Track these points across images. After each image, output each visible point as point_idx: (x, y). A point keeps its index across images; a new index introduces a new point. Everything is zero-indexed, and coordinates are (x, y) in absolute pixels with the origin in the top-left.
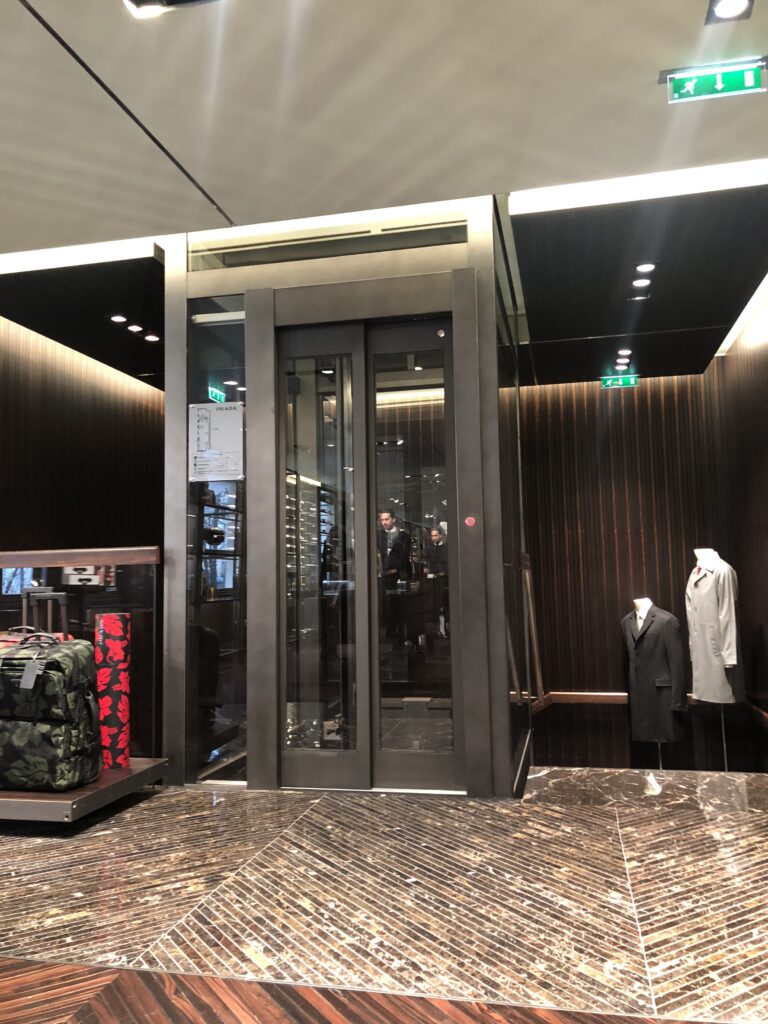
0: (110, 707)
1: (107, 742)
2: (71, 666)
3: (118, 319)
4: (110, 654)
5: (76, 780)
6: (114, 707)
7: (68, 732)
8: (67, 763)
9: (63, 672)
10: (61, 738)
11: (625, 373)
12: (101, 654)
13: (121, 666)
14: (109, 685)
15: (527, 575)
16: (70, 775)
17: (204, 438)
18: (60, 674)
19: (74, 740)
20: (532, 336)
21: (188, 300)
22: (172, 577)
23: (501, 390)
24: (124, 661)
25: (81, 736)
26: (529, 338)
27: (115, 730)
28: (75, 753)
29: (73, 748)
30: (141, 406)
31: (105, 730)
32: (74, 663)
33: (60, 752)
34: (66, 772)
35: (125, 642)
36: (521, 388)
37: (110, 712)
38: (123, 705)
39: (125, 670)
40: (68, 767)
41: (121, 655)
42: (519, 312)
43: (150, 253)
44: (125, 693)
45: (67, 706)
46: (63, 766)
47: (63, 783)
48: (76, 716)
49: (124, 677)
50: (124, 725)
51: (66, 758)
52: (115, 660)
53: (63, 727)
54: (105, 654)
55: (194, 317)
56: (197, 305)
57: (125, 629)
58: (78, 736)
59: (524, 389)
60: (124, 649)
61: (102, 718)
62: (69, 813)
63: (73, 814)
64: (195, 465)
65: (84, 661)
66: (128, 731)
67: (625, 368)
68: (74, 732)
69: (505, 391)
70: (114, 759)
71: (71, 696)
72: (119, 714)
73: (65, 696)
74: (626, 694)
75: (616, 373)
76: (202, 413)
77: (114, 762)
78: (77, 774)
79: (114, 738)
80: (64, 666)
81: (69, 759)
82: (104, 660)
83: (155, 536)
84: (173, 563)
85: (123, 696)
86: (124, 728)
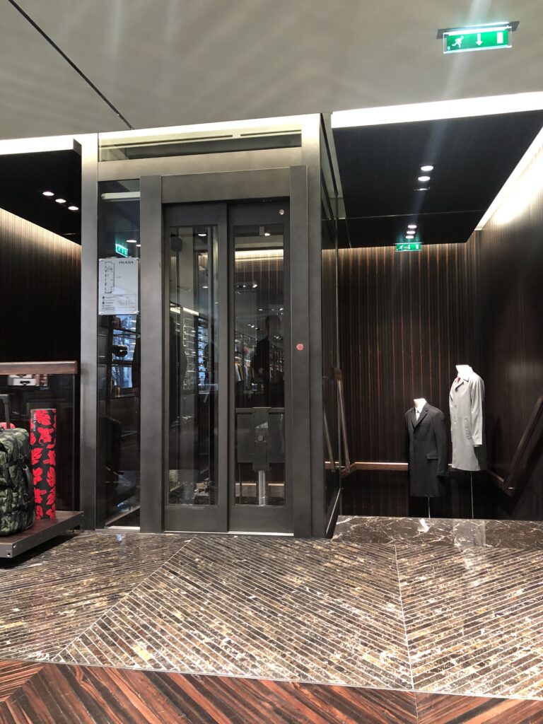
0: (41, 476)
1: (39, 500)
2: (12, 447)
3: (48, 194)
4: (41, 438)
5: (16, 528)
6: (44, 476)
7: (10, 494)
8: (9, 516)
9: (5, 450)
10: (5, 499)
11: (412, 241)
12: (34, 438)
13: (49, 446)
14: (41, 460)
15: (339, 383)
16: (12, 524)
17: (110, 283)
18: (4, 453)
19: (14, 499)
20: (348, 215)
21: (99, 182)
22: (86, 383)
24: (52, 443)
25: (20, 497)
26: (345, 215)
27: (44, 492)
28: (15, 509)
29: (13, 505)
30: (66, 256)
31: (37, 492)
32: (14, 445)
33: (4, 508)
34: (9, 523)
35: (52, 430)
36: (340, 250)
37: (41, 479)
38: (51, 474)
39: (52, 450)
40: (10, 519)
41: (49, 439)
42: (338, 196)
43: (70, 147)
44: (52, 466)
45: (9, 475)
46: (7, 518)
47: (6, 530)
48: (15, 483)
49: (51, 454)
50: (52, 488)
51: (9, 513)
52: (44, 442)
53: (6, 491)
54: (38, 438)
55: (103, 195)
56: (105, 186)
57: (52, 421)
58: (17, 497)
59: (342, 251)
60: (52, 434)
61: (35, 483)
62: (11, 551)
63: (13, 552)
64: (103, 303)
65: (22, 443)
66: (54, 493)
67: (412, 237)
68: (14, 494)
69: (329, 252)
70: (44, 512)
71: (12, 469)
72: (48, 481)
73: (8, 468)
75: (406, 240)
76: (108, 265)
77: (45, 514)
78: (17, 524)
79: (44, 497)
80: (6, 447)
81: (10, 513)
82: (37, 443)
83: (73, 352)
84: (87, 373)
85: (51, 468)
86: (52, 491)
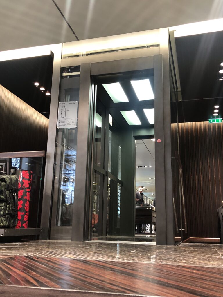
0: (22, 205)
1: (20, 217)
2: (9, 182)
3: (37, 84)
4: (24, 185)
5: (7, 224)
6: (24, 205)
7: (5, 206)
8: (4, 217)
9: (6, 183)
10: (3, 208)
11: (217, 117)
12: (20, 185)
13: (28, 190)
14: (22, 196)
15: (181, 171)
16: (5, 222)
17: (63, 113)
18: (5, 183)
19: (7, 209)
20: (183, 99)
21: (61, 68)
22: (49, 162)
23: (172, 124)
24: (29, 188)
25: (10, 209)
27: (23, 213)
28: (7, 214)
29: (7, 212)
31: (19, 213)
32: (10, 180)
33: (2, 213)
34: (3, 221)
35: (30, 182)
36: (179, 123)
37: (22, 206)
38: (27, 204)
39: (29, 192)
40: (4, 219)
41: (28, 186)
42: (178, 90)
43: (49, 53)
44: (28, 200)
45: (6, 195)
46: (3, 218)
47: (2, 224)
48: (9, 199)
49: (28, 194)
50: (27, 212)
51: (4, 215)
52: (25, 187)
53: (4, 203)
54: (22, 185)
57: (30, 177)
58: (9, 208)
59: (180, 124)
60: (29, 184)
61: (18, 209)
62: (3, 233)
63: (4, 234)
64: (60, 123)
65: (14, 181)
66: (28, 215)
67: (217, 114)
68: (8, 206)
69: (174, 125)
70: (22, 224)
71: (8, 192)
72: (25, 208)
73: (6, 191)
74: (220, 239)
75: (214, 117)
76: (63, 105)
77: (22, 226)
78: (7, 223)
79: (23, 216)
80: (6, 180)
81: (5, 216)
82: (22, 187)
83: (44, 147)
84: (49, 157)
85: (27, 201)
86: (27, 213)
